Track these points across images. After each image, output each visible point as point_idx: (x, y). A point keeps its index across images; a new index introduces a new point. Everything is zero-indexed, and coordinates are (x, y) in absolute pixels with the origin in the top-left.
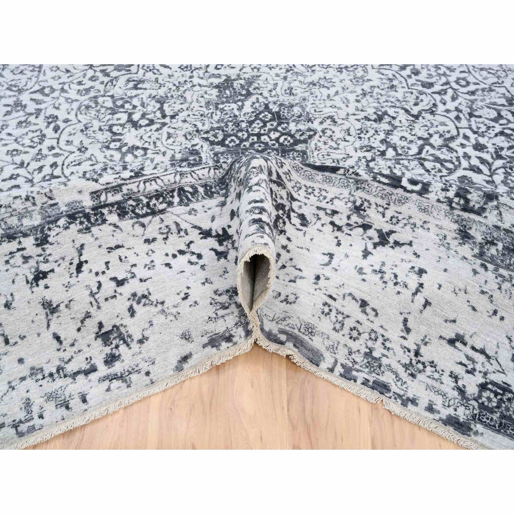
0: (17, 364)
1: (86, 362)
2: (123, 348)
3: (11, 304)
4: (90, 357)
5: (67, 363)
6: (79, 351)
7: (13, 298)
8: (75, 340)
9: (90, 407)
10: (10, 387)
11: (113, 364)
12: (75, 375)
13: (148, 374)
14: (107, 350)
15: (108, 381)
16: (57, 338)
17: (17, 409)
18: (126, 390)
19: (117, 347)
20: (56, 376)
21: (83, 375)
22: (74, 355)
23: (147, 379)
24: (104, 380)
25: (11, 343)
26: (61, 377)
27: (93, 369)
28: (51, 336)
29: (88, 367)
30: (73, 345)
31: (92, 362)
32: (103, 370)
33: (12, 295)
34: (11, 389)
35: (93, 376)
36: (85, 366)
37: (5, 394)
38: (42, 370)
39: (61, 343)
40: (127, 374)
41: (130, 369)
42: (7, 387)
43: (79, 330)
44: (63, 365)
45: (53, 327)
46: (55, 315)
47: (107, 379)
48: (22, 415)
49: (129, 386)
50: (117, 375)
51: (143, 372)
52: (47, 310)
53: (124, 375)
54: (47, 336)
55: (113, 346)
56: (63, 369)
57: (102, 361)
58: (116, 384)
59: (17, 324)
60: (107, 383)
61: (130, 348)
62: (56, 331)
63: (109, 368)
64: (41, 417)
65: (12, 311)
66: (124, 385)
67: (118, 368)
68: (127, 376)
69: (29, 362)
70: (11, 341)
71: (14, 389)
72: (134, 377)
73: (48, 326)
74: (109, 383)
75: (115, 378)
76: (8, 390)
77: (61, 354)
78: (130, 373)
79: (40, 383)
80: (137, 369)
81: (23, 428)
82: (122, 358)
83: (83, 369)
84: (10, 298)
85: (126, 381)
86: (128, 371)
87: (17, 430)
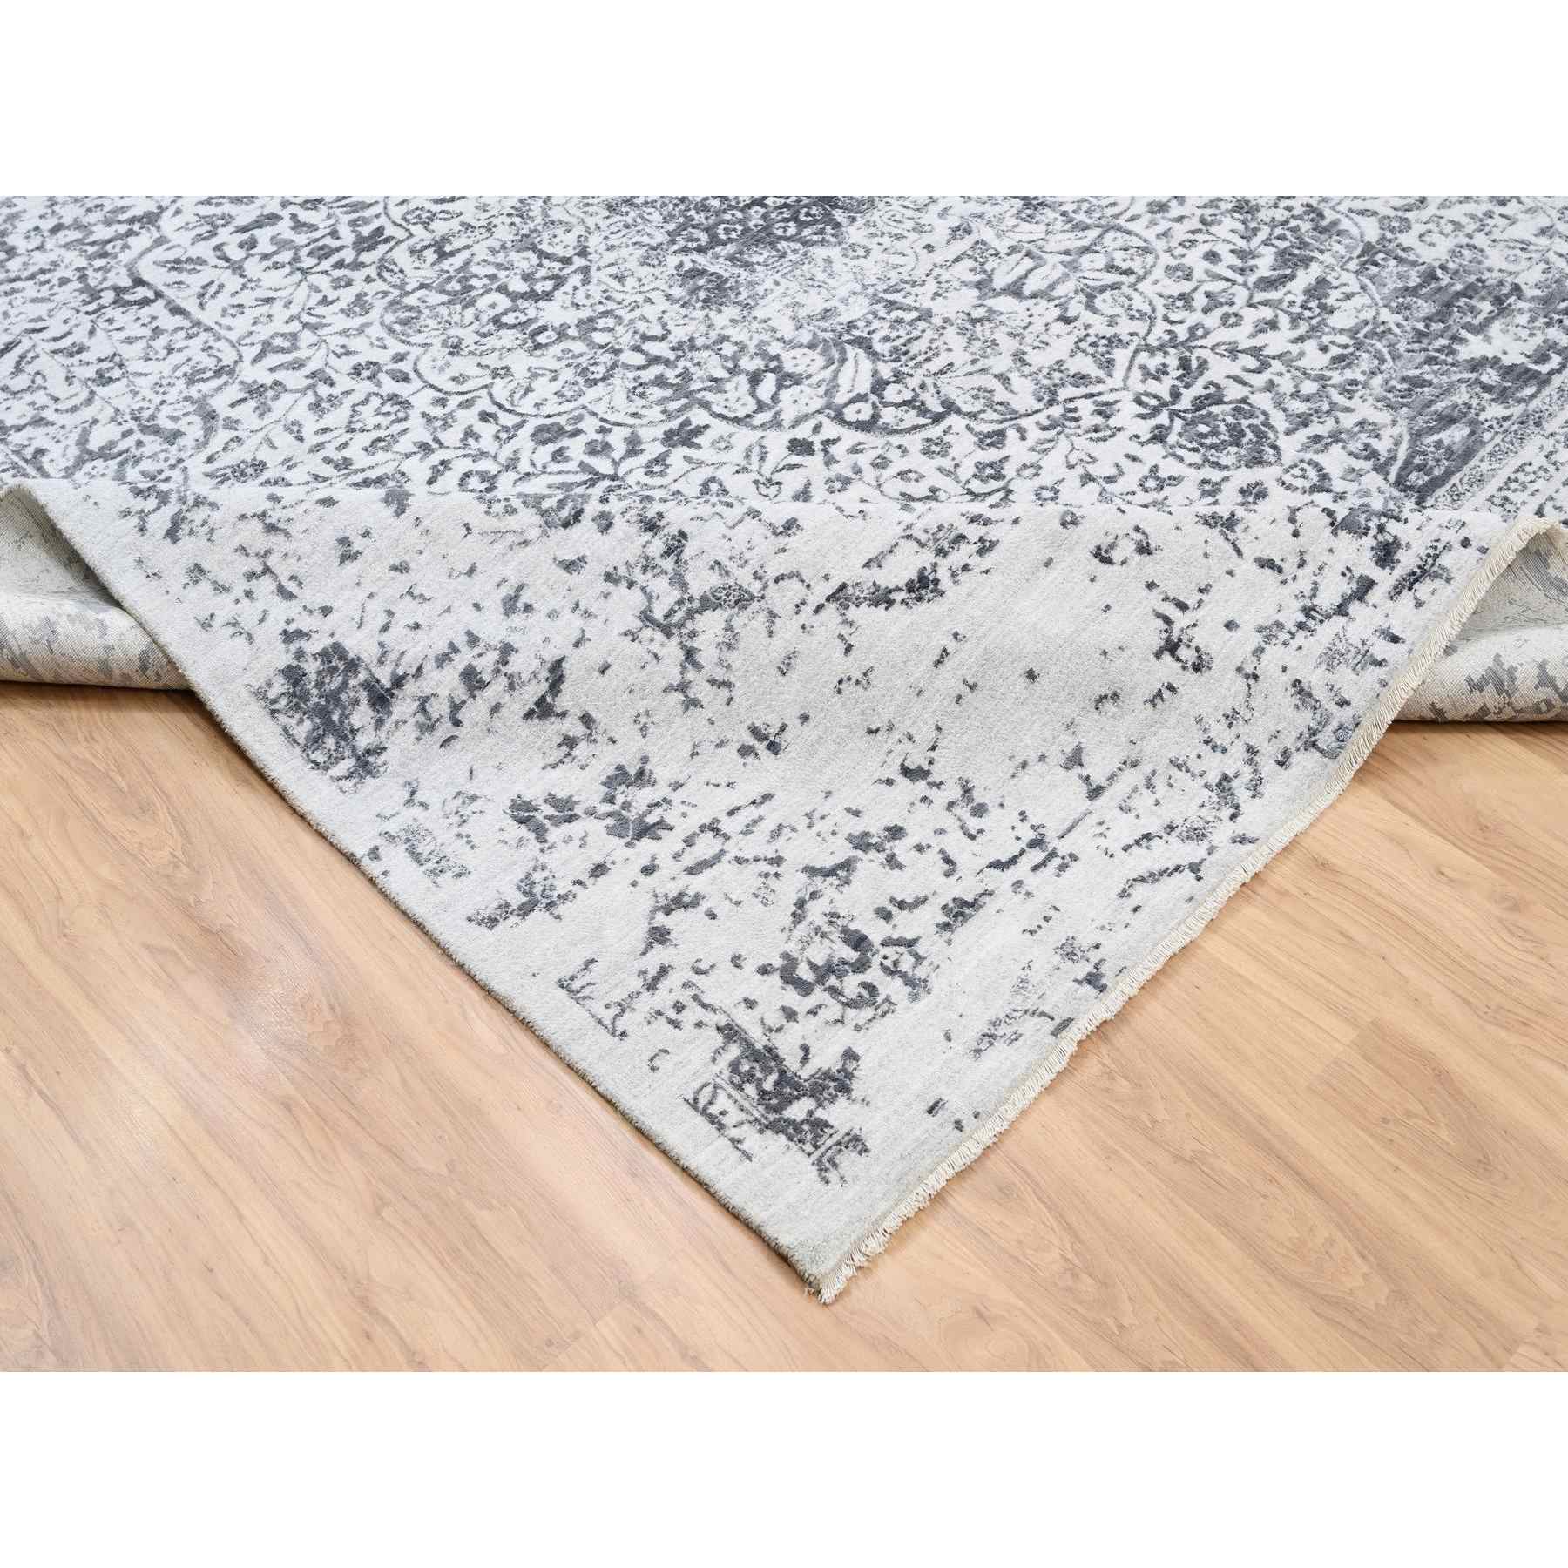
0: (1228, 633)
1: (1346, 579)
2: (1393, 527)
3: (1148, 544)
4: (1348, 568)
5: (1314, 596)
6: (1321, 568)
7: (1144, 533)
8: (1301, 553)
9: (1413, 643)
10: (1247, 676)
11: (1396, 558)
12: (1341, 610)
13: (1466, 543)
14: (1369, 541)
15: (1406, 591)
16: (1267, 564)
17: (1291, 712)
18: (1449, 588)
19: (1381, 529)
20: (1311, 623)
21: (1357, 602)
22: (1315, 578)
23: (1471, 553)
24: (1399, 593)
25: (1191, 606)
26: (1321, 622)
27: (1367, 585)
28: (1255, 567)
29: (1354, 586)
30: (1302, 564)
31: (1357, 575)
32: (1385, 579)
33: (1137, 529)
34: (1251, 681)
35: (1375, 595)
36: (1348, 588)
37: (1250, 695)
38: (1279, 625)
39: (1280, 570)
40: (1430, 561)
41: (1431, 551)
42: (1241, 682)
43: (1296, 534)
44: (1308, 603)
45: (1251, 550)
46: (1239, 528)
47: (1404, 587)
48: (1306, 718)
49: (1448, 580)
50: (1414, 573)
51: (1457, 546)
52: (1219, 528)
53: (1427, 567)
54: (1247, 567)
55: (1374, 531)
56: (1313, 608)
57: (1372, 564)
58: (1423, 589)
59: (1181, 570)
60: (1407, 596)
61: (1406, 521)
62: (1258, 554)
63: (1392, 568)
64: (1343, 703)
65: (1157, 555)
66: (1438, 583)
67: (1407, 561)
68: (1433, 565)
69: (1248, 622)
70: (1191, 602)
71: (1255, 677)
72: (1446, 560)
73: (1239, 552)
74: (1411, 593)
75: (1417, 580)
76: (1248, 685)
77: (1293, 588)
78: (1436, 557)
79: (1294, 643)
80: (1440, 546)
81: (1326, 739)
82: (1403, 542)
83: (1349, 592)
84: (1139, 537)
85: (1436, 576)
86: (1429, 555)
87: (1318, 749)
